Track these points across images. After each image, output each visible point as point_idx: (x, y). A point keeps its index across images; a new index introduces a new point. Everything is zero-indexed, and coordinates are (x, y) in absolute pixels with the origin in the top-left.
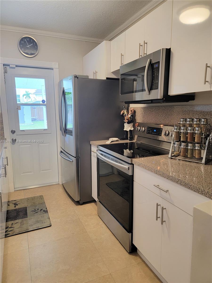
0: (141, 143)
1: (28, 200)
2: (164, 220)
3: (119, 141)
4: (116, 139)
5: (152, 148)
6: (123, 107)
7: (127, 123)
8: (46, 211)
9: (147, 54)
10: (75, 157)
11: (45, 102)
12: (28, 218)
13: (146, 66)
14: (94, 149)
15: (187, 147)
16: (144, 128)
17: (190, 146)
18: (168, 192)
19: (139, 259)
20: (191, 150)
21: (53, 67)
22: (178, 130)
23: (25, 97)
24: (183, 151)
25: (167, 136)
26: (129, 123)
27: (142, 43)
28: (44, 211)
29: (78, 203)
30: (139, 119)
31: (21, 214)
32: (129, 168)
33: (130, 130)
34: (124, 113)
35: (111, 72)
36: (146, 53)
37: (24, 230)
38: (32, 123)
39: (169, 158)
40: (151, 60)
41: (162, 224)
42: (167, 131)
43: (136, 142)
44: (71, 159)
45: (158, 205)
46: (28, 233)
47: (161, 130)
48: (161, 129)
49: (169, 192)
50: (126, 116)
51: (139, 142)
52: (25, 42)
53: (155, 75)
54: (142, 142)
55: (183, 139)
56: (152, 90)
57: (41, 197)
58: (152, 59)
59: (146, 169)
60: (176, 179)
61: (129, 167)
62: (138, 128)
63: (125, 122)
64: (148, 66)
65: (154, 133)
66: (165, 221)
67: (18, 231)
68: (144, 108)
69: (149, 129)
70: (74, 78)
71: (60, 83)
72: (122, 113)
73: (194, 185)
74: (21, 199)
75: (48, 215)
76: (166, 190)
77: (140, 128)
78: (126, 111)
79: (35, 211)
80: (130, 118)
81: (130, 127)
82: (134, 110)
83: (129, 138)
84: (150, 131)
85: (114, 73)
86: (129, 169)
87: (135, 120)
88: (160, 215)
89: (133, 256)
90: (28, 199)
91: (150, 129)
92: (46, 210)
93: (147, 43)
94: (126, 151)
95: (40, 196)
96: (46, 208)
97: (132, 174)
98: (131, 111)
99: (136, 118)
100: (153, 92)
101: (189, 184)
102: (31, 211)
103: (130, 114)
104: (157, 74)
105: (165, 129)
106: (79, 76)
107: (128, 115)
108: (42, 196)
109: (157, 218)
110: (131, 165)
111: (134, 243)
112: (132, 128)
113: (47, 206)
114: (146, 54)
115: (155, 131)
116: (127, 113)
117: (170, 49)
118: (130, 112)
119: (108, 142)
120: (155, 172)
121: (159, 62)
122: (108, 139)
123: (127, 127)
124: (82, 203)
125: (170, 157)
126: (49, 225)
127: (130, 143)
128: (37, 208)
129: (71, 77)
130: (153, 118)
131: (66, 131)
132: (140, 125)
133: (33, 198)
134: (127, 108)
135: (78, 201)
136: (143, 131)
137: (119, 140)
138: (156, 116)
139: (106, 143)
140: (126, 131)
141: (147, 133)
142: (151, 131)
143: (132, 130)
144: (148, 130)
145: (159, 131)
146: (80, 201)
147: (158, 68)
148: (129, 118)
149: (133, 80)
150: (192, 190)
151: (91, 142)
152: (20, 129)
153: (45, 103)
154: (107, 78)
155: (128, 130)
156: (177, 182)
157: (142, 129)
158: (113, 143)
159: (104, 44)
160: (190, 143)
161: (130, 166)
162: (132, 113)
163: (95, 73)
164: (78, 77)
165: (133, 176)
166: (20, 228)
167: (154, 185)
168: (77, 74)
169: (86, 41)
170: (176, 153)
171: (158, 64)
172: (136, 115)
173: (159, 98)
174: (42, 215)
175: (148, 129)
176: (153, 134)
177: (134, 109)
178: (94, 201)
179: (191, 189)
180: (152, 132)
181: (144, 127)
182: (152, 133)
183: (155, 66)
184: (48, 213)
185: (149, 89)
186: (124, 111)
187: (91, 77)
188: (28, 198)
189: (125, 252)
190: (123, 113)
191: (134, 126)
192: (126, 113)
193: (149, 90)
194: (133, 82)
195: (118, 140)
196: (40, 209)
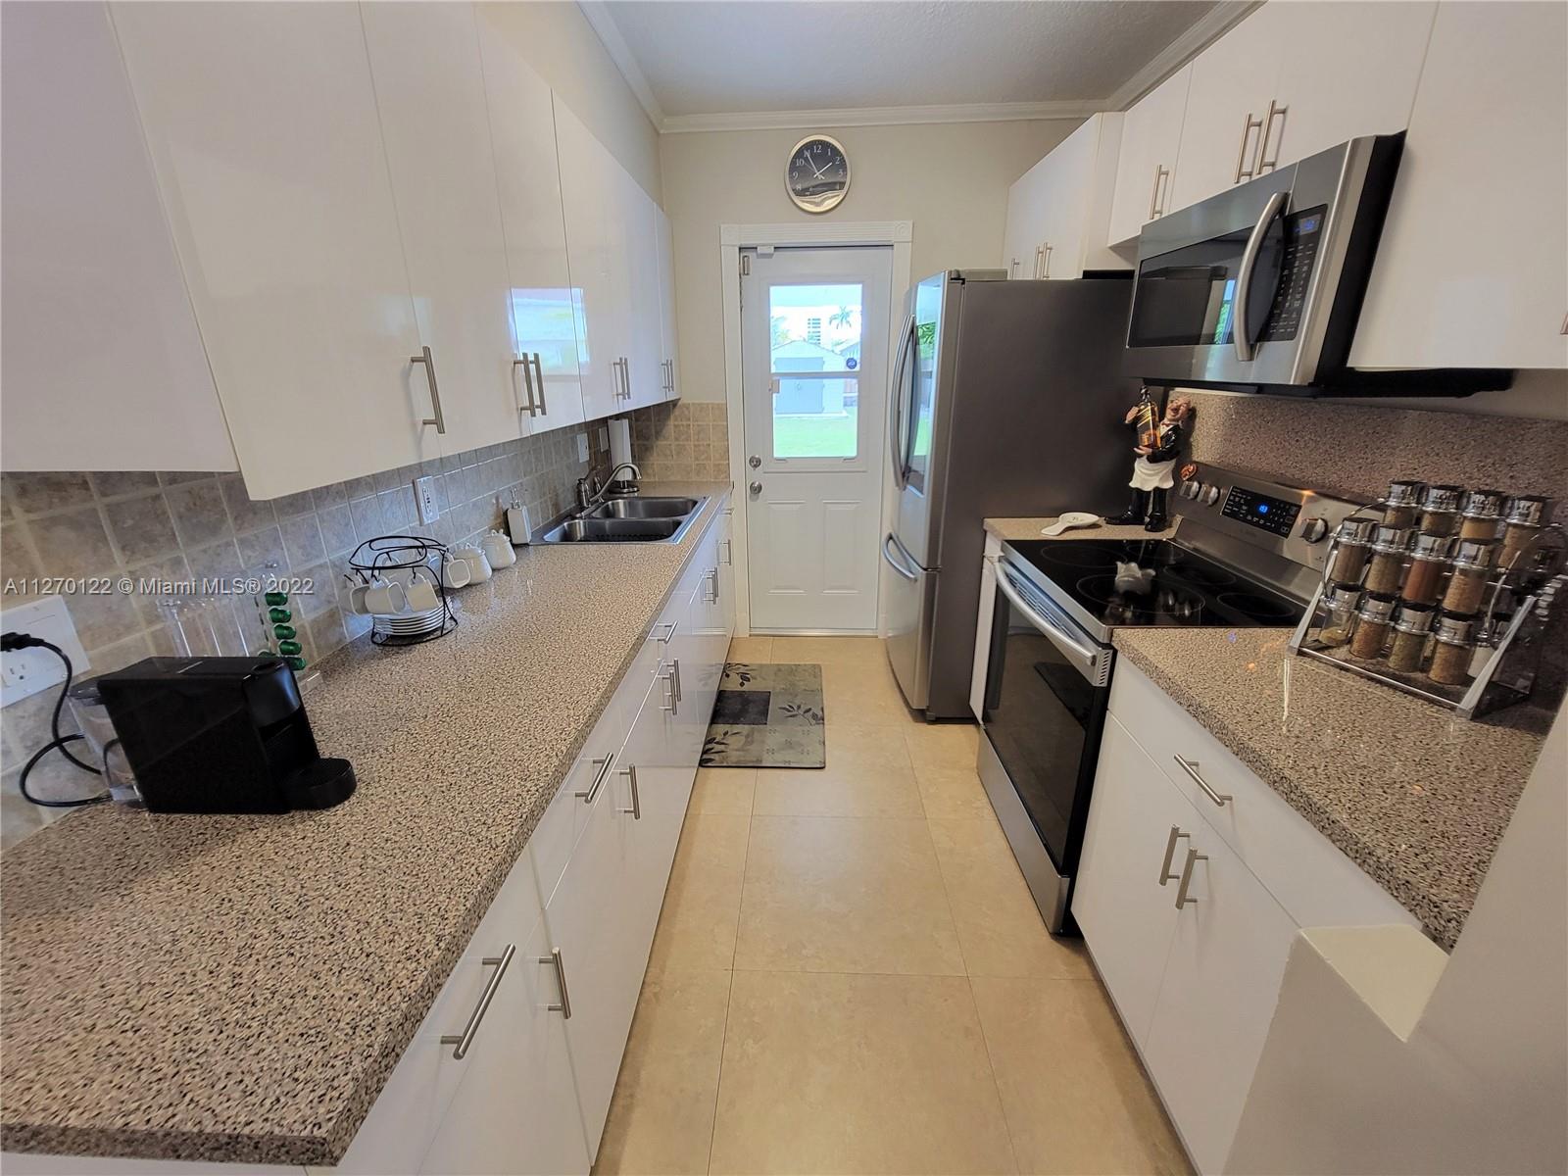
0: (1195, 549)
1: (780, 670)
2: (1189, 894)
3: (1101, 526)
4: (1090, 518)
5: (1235, 580)
6: (1143, 391)
7: (1147, 458)
8: (820, 719)
9: (1278, 168)
10: (925, 569)
11: (856, 365)
12: (768, 727)
13: (1254, 227)
14: (993, 549)
15: (1391, 619)
16: (1214, 490)
17: (1410, 621)
18: (1226, 802)
19: (1085, 967)
20: (1408, 640)
21: (892, 239)
22: (1358, 538)
23: (835, 322)
24: (1366, 634)
25: (1317, 541)
26: (1153, 459)
27: (1261, 114)
28: (815, 716)
29: (921, 716)
30: (1205, 447)
31: (752, 709)
32: (1094, 657)
33: (1157, 490)
34: (1142, 415)
35: (1109, 245)
36: (1273, 160)
37: (750, 758)
38: (844, 411)
39: (1291, 648)
40: (1286, 196)
41: (1179, 906)
42: (1320, 522)
43: (1174, 540)
44: (911, 572)
45: (1175, 834)
46: (760, 771)
47: (1292, 513)
48: (1295, 508)
49: (1231, 806)
50: (1149, 429)
51: (1187, 545)
52: (806, 159)
53: (1295, 270)
54: (1199, 545)
55: (1380, 584)
56: (1269, 341)
57: (816, 671)
58: (1291, 192)
59: (1158, 683)
60: (1271, 770)
61: (1095, 653)
62: (1189, 488)
63: (1141, 456)
64: (1264, 228)
65: (1255, 519)
66: (1195, 901)
67: (734, 759)
68: (1238, 400)
69: (1237, 499)
70: (948, 283)
71: (911, 297)
72: (1130, 417)
73: (1347, 825)
74: (761, 666)
75: (824, 733)
76: (1219, 794)
77: (1200, 488)
78: (1152, 410)
79: (789, 711)
80: (1164, 438)
81: (1161, 475)
82: (1192, 405)
83: (1147, 519)
84: (1239, 505)
85: (1120, 249)
86: (1094, 663)
87: (1188, 446)
88: (1177, 867)
89: (1064, 949)
90: (779, 668)
91: (1241, 498)
92: (820, 714)
93: (1289, 112)
94: (1127, 570)
95: (814, 666)
96: (822, 710)
97: (1105, 685)
98: (1176, 410)
99: (1192, 440)
100: (1272, 349)
101: (1327, 812)
102: (781, 708)
103: (1166, 421)
104: (1305, 268)
105: (1314, 510)
106: (971, 273)
107: (1155, 427)
108: (819, 667)
109: (1165, 877)
110: (1108, 651)
111: (1075, 910)
112: (1167, 480)
113: (825, 702)
114: (1273, 165)
115: (1263, 509)
116: (1153, 420)
117: (1402, 136)
118: (1169, 414)
119: (1051, 530)
120: (1191, 708)
121: (1322, 210)
122: (1056, 513)
123: (1146, 474)
124: (933, 719)
125: (1297, 646)
126: (818, 766)
127: (1148, 541)
128: (797, 701)
129: (942, 279)
130: (1271, 451)
131: (906, 473)
132: (1203, 473)
133: (794, 667)
134: (1161, 398)
135: (923, 710)
136: (1210, 503)
137: (1101, 520)
138: (1287, 444)
139: (1043, 531)
140: (1137, 489)
141: (1224, 513)
142: (1244, 508)
143: (1166, 490)
144: (1233, 503)
145: (1281, 515)
146: (928, 710)
147: (1315, 237)
148: (1162, 438)
149: (1211, 276)
150: (1333, 842)
151: (989, 522)
152: (775, 455)
153: (857, 368)
154: (1087, 274)
155: (1148, 487)
156: (1275, 782)
157: (1207, 493)
158: (1068, 538)
159: (1094, 127)
160: (1415, 607)
161: (1103, 655)
162: (1178, 420)
163: (1042, 252)
164: (964, 280)
165: (1106, 692)
166: (743, 751)
167: (1175, 757)
168: (963, 267)
169: (1030, 120)
170: (1329, 638)
171: (1318, 217)
172: (1197, 427)
173: (1291, 383)
174: (806, 728)
175: (1235, 496)
176: (1250, 522)
177: (1188, 404)
178: (972, 720)
179: (1330, 835)
180: (1248, 512)
181: (1217, 488)
182: (1249, 518)
183: (1305, 227)
184: (823, 724)
185: (1251, 337)
186: (1143, 407)
187: (1026, 273)
188: (778, 665)
189: (1040, 925)
190: (1137, 419)
191: (1176, 475)
192: (1148, 417)
193: (1253, 336)
194: (1211, 281)
195: (1099, 523)
196: (803, 708)
